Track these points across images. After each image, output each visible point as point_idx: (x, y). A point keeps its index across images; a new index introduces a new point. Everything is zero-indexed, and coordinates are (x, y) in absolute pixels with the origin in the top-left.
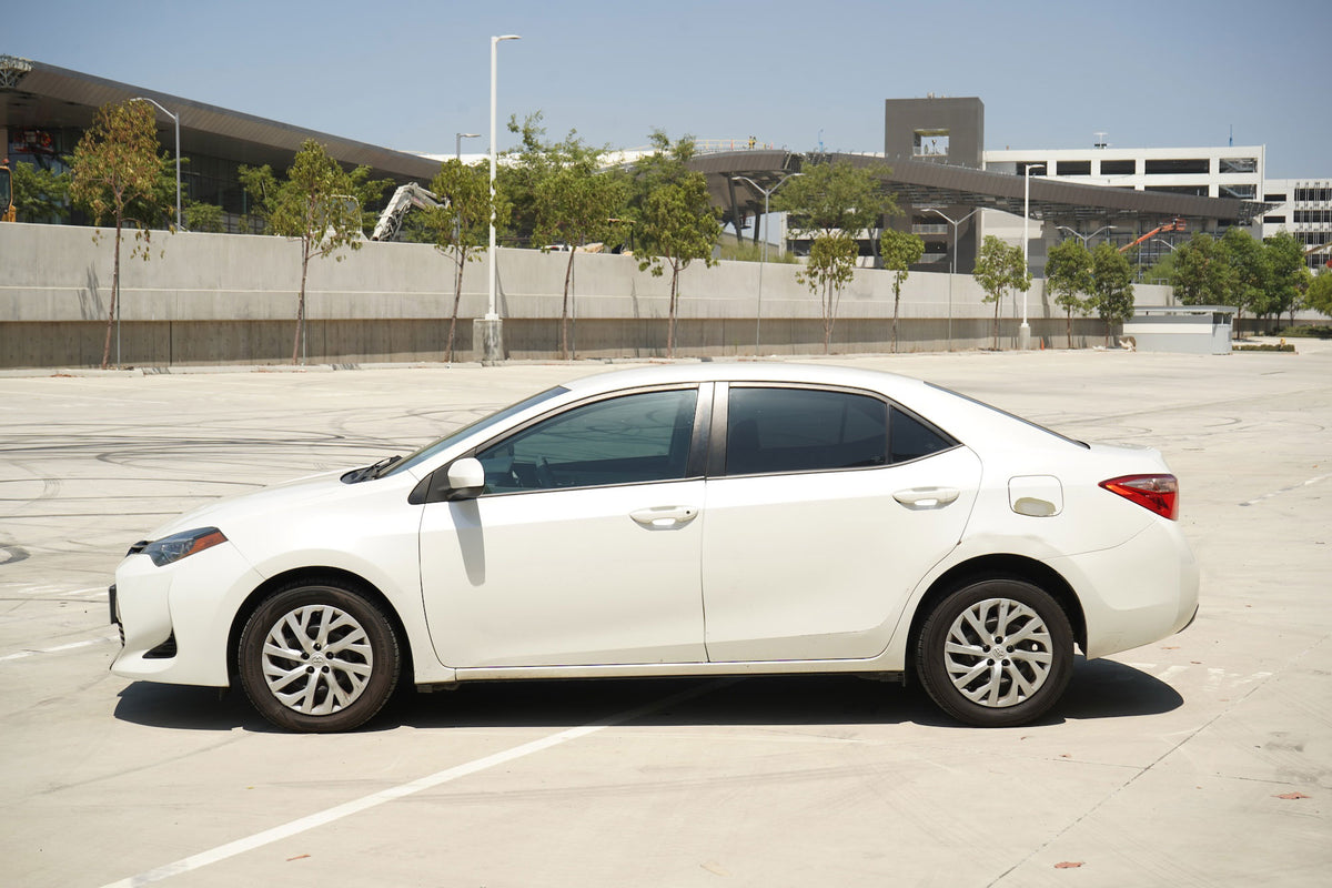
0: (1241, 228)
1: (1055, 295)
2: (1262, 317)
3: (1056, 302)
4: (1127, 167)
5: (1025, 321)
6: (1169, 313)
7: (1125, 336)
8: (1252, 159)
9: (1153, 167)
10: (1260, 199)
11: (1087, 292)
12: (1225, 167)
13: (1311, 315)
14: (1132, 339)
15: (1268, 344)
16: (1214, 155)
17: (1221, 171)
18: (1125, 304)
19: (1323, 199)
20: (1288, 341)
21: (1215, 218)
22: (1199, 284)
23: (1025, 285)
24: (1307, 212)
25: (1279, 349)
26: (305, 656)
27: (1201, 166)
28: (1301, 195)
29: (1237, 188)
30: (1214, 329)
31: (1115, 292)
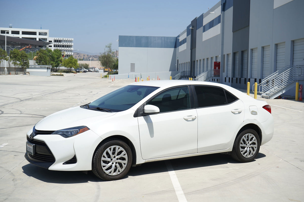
0: (44, 48)
1: (12, 62)
2: (53, 68)
3: (12, 64)
4: (18, 33)
5: (6, 68)
6: (35, 67)
7: (27, 72)
8: (46, 33)
9: (24, 33)
10: (48, 41)
11: (19, 62)
12: (40, 34)
13: (63, 68)
14: (29, 73)
15: (58, 74)
16: (38, 31)
17: (39, 35)
18: (27, 64)
19: (60, 42)
20: (62, 74)
21: (38, 45)
22: (41, 60)
23: (7, 60)
24: (56, 45)
25: (60, 75)
26: (112, 160)
27: (34, 33)
28: (55, 41)
29: (43, 39)
30: (47, 71)
31: (25, 62)
